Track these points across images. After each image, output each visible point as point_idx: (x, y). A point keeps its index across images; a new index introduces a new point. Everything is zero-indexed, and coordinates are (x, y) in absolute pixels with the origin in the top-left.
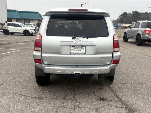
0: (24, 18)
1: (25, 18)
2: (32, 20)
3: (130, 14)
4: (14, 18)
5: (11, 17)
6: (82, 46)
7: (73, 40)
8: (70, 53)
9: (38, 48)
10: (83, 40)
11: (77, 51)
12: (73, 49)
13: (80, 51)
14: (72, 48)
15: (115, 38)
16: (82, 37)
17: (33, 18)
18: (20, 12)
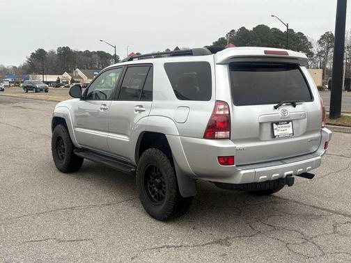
3: (52, 53)
6: (288, 122)
7: (276, 111)
8: (275, 137)
9: (224, 133)
10: (290, 110)
11: (283, 132)
13: (285, 132)
14: (275, 126)
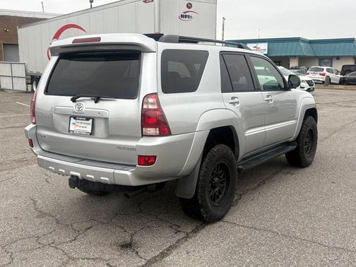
0: (318, 55)
1: (321, 55)
2: (338, 58)
4: (295, 57)
5: (288, 54)
6: (88, 119)
7: (74, 104)
8: (69, 131)
10: (88, 105)
11: (81, 128)
12: (74, 124)
13: (85, 129)
14: (72, 120)
15: (148, 103)
16: (90, 98)
17: (340, 55)
18: (311, 42)
